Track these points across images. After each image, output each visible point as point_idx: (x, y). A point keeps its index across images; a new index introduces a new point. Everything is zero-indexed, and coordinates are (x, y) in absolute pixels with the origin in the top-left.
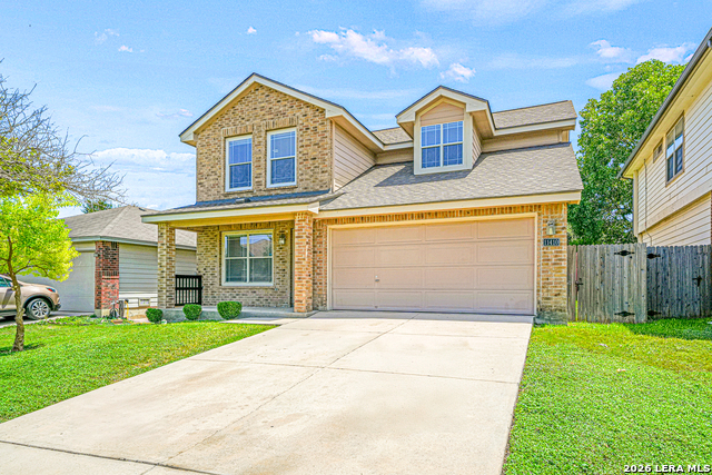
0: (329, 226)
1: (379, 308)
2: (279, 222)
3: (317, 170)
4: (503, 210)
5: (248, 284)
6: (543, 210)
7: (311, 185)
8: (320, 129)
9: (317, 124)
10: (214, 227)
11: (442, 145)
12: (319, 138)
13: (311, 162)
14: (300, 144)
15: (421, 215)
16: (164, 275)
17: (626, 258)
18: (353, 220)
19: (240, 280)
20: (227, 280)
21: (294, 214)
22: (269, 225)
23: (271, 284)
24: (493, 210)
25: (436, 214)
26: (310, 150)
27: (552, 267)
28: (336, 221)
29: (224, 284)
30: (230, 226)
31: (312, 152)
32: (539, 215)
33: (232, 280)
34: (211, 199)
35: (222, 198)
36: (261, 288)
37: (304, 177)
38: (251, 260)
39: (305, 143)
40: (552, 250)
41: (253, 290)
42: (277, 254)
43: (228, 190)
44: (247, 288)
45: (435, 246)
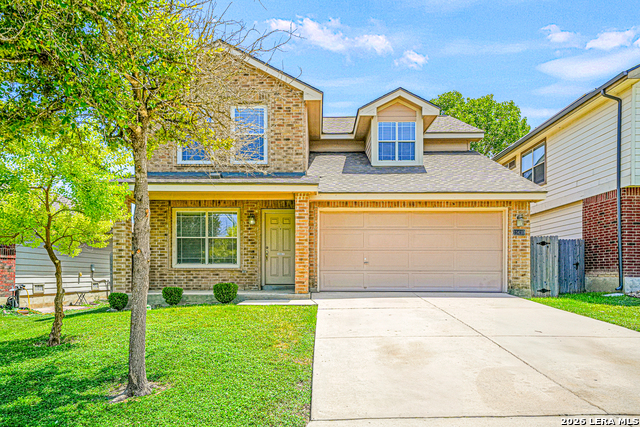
0: (320, 209)
1: (367, 289)
2: (247, 202)
3: (290, 151)
4: (482, 203)
5: (207, 266)
6: (513, 205)
7: (285, 165)
8: (294, 110)
9: (291, 105)
10: (163, 202)
11: (397, 141)
12: (293, 120)
13: (284, 142)
14: (271, 123)
15: (412, 204)
16: (123, 254)
17: (544, 247)
18: (346, 204)
19: (198, 261)
20: (179, 261)
21: (294, 194)
22: (235, 204)
23: (237, 266)
24: (474, 203)
25: (426, 203)
26: (283, 130)
27: (520, 253)
28: (328, 204)
29: (176, 266)
30: (186, 202)
31: (284, 132)
32: (509, 209)
33: (185, 261)
34: (159, 170)
35: (175, 170)
36: (225, 270)
37: (276, 157)
38: (210, 240)
39: (277, 122)
40: (519, 238)
41: (216, 273)
42: (245, 234)
43: (180, 161)
44: (208, 270)
45: (421, 232)
